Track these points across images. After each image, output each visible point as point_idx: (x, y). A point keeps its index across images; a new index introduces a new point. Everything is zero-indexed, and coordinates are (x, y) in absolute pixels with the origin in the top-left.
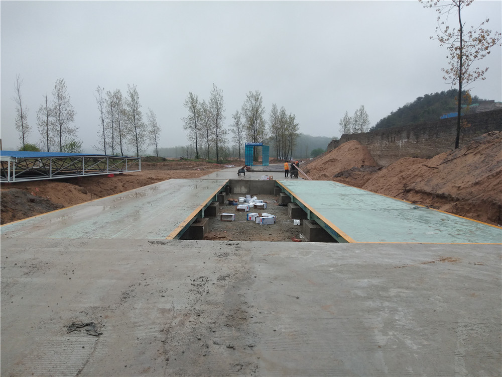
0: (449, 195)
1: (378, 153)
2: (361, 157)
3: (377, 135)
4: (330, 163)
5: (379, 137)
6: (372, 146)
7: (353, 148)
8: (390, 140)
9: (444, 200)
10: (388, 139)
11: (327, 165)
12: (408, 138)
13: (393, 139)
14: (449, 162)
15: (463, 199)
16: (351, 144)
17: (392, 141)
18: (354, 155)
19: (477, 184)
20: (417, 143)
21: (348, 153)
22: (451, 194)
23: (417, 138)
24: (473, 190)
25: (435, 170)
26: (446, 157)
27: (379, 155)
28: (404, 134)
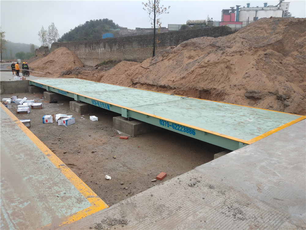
0: (168, 85)
1: (84, 57)
2: (73, 60)
3: (81, 44)
4: (49, 63)
5: (84, 46)
6: (78, 52)
7: (65, 52)
8: (92, 48)
9: (165, 89)
10: (90, 47)
11: (47, 65)
12: (105, 47)
13: (94, 47)
14: (154, 65)
15: (178, 88)
16: (62, 50)
17: (93, 49)
18: (67, 58)
19: (183, 78)
20: (111, 51)
21: (62, 56)
22: (169, 85)
23: (111, 48)
24: (182, 82)
25: (148, 70)
26: (151, 61)
27: (84, 58)
28: (102, 45)
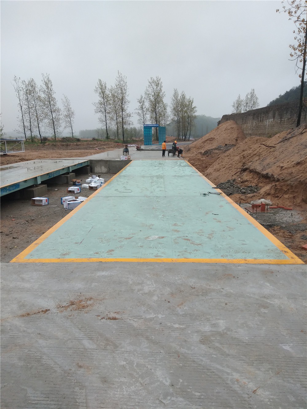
0: (272, 175)
1: (250, 132)
2: (235, 136)
3: (249, 115)
4: (208, 141)
5: (251, 117)
6: (245, 126)
7: (229, 127)
8: (260, 119)
9: (267, 180)
11: (205, 144)
12: (274, 117)
13: (262, 118)
14: (286, 141)
15: (283, 180)
16: (228, 124)
17: (261, 121)
18: (229, 135)
20: (280, 123)
21: (225, 132)
22: (274, 174)
23: (281, 118)
24: (294, 170)
25: (272, 149)
26: (286, 135)
28: (271, 114)
